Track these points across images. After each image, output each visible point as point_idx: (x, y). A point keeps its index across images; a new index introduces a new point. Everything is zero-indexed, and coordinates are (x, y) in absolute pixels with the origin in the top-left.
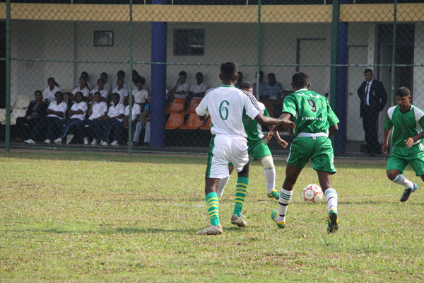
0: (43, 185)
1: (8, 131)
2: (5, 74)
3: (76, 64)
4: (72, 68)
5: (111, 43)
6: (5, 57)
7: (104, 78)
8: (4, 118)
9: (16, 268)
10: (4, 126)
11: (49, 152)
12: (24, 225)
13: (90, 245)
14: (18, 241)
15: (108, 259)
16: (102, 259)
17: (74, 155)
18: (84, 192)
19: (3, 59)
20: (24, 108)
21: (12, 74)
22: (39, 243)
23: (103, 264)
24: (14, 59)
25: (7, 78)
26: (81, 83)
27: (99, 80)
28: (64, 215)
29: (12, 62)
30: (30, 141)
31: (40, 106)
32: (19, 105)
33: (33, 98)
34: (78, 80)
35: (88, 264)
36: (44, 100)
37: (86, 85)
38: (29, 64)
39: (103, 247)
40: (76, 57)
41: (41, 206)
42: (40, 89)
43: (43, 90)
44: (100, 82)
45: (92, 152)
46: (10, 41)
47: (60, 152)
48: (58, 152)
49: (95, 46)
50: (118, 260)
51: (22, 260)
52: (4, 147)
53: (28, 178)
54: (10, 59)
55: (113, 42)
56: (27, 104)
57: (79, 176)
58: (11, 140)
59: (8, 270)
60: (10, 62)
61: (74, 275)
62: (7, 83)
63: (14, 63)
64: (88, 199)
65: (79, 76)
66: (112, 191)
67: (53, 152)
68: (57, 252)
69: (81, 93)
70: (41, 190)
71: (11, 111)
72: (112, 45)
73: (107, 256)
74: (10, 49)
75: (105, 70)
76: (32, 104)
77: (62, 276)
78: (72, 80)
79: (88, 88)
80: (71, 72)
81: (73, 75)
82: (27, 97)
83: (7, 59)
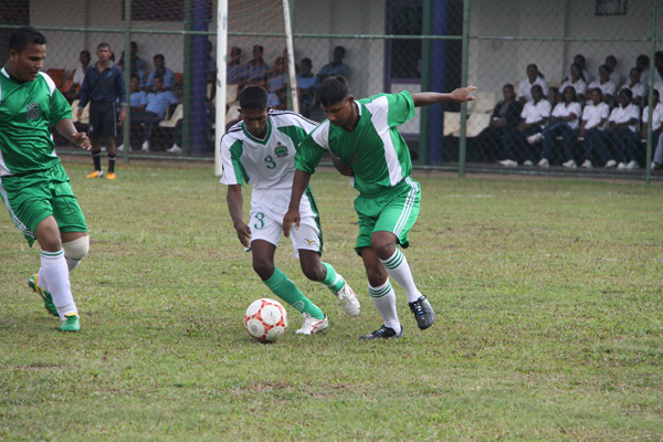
0: (514, 228)
1: (462, 146)
2: (460, 60)
3: (567, 44)
4: (561, 50)
5: (622, 10)
6: (461, 34)
7: (610, 65)
8: (458, 127)
9: (478, 354)
10: (457, 139)
11: (524, 178)
12: (487, 289)
13: (588, 321)
14: (480, 314)
15: (616, 344)
16: (607, 344)
17: (562, 183)
18: (577, 240)
19: (458, 37)
20: (487, 112)
21: (471, 60)
22: (511, 317)
23: (608, 352)
24: (475, 38)
25: (464, 66)
26: (573, 73)
27: (603, 66)
28: (548, 276)
29: (472, 41)
30: (507, 163)
31: (510, 108)
32: (479, 106)
33: (501, 97)
34: (569, 68)
35: (586, 350)
36: (517, 99)
37: (582, 76)
38: (496, 45)
39: (608, 326)
40: (567, 33)
41: (512, 261)
42: (512, 83)
43: (518, 83)
44: (603, 69)
45: (590, 179)
46: (469, 10)
47: (540, 179)
48: (537, 178)
49: (598, 14)
50: (631, 347)
51: (486, 342)
52: (457, 171)
53: (493, 218)
54: (468, 37)
55: (625, 8)
56: (491, 106)
57: (569, 216)
58: (467, 160)
59: (467, 357)
60: (468, 42)
61: (564, 367)
62: (463, 73)
63: (474, 43)
64: (584, 253)
65: (572, 61)
66: (620, 239)
67: (531, 178)
68: (538, 332)
69: (573, 88)
70: (512, 236)
71: (468, 117)
72: (625, 13)
73: (616, 340)
74: (468, 22)
75: (613, 52)
76: (499, 107)
77: (547, 368)
78: (560, 68)
79: (584, 80)
80: (560, 55)
81: (562, 62)
82: (492, 95)
83: (464, 38)
